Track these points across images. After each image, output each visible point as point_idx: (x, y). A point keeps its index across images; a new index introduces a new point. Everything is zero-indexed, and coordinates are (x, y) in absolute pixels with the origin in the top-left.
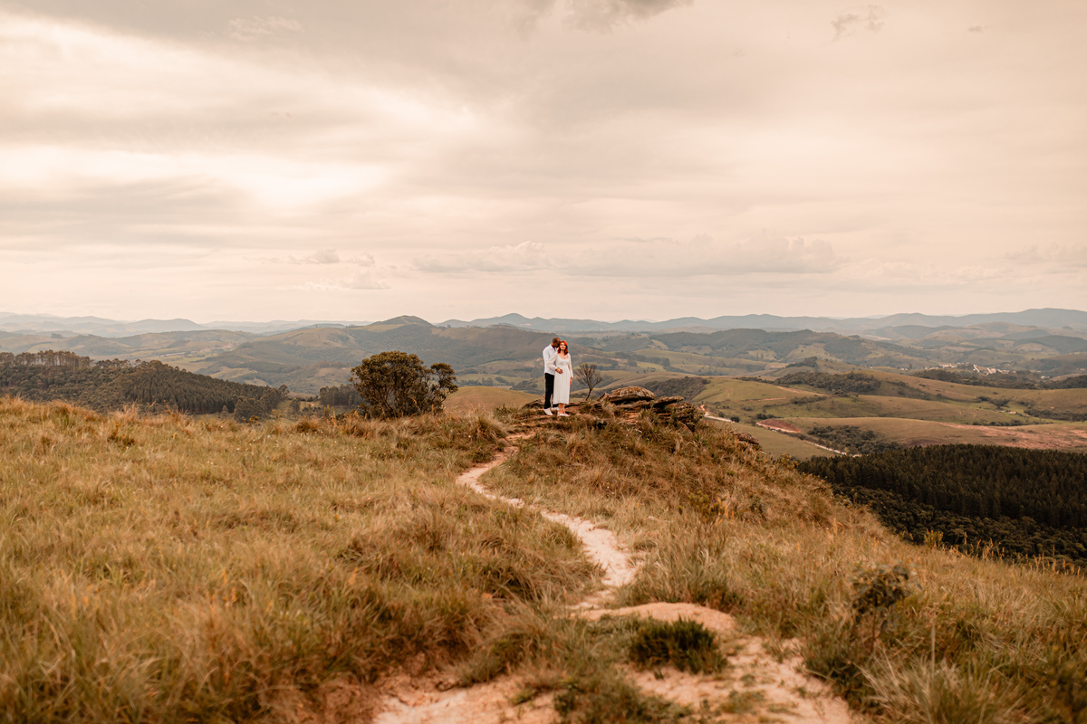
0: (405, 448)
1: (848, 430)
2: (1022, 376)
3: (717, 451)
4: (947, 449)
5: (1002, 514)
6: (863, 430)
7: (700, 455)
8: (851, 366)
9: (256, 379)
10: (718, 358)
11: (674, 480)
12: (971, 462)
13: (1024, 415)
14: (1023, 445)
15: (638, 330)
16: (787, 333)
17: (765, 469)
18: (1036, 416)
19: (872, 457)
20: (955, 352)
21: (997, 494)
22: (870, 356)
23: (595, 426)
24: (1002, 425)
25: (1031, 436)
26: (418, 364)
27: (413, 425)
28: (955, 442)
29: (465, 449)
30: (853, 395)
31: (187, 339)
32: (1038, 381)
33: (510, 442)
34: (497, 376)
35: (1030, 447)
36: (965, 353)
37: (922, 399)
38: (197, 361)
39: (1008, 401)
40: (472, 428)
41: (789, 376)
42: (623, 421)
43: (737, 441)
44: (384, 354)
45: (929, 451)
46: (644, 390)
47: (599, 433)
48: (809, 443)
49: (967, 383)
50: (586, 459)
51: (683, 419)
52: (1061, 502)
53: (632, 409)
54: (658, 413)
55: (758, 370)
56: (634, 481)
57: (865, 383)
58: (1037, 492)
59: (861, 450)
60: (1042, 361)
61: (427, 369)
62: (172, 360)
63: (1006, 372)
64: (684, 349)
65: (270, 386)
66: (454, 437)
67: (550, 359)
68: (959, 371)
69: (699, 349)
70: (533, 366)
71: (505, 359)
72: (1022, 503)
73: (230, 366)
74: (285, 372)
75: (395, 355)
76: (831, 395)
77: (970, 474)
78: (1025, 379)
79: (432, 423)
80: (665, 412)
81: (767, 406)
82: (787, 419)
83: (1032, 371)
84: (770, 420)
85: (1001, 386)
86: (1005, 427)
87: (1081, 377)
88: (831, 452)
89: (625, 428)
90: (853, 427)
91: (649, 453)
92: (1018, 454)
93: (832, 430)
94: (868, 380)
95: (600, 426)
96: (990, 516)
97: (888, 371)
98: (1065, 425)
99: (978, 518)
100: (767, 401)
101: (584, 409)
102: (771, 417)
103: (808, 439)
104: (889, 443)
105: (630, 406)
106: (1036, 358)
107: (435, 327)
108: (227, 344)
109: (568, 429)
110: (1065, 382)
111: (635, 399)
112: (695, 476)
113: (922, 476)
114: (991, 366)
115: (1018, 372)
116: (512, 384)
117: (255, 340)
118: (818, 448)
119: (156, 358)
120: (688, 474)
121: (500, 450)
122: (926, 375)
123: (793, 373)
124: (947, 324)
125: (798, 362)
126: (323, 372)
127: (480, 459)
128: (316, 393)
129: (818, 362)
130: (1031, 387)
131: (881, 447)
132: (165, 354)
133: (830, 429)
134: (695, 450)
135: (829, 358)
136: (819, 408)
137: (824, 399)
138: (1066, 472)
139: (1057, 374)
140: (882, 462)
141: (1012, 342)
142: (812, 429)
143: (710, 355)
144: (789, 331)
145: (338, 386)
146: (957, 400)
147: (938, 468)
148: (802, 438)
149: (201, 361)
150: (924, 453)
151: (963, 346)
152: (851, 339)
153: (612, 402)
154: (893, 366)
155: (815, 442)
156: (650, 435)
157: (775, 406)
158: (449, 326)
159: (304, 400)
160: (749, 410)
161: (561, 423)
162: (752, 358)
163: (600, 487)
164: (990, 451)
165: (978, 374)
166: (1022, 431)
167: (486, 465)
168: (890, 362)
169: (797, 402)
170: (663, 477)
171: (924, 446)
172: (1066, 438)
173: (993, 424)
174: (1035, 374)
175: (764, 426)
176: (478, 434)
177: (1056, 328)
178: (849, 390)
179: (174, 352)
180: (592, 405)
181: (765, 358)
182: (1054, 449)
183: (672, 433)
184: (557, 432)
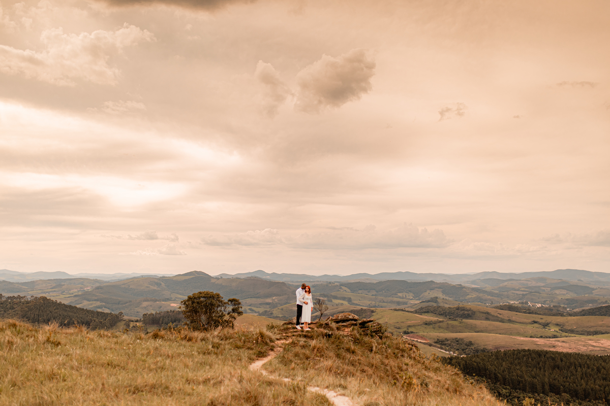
0: (218, 348)
1: (457, 341)
2: (556, 308)
3: (396, 351)
4: (516, 352)
5: (550, 392)
6: (467, 341)
7: (387, 353)
8: (457, 303)
9: (104, 308)
10: (380, 298)
11: (374, 367)
12: (530, 360)
13: (559, 331)
14: (560, 350)
15: (333, 281)
16: (420, 283)
17: (424, 361)
18: (566, 333)
19: (472, 357)
20: (517, 294)
21: (546, 380)
22: (470, 296)
23: (326, 335)
24: (547, 338)
25: (564, 344)
26: (221, 299)
27: (220, 335)
28: (521, 348)
29: (252, 349)
30: (459, 320)
31: (63, 284)
32: (565, 311)
33: (277, 345)
34: (249, 307)
35: (564, 351)
36: (523, 295)
37: (500, 322)
38: (69, 297)
39: (549, 323)
40: (255, 336)
41: (422, 308)
42: (341, 333)
43: (407, 345)
44: (200, 293)
45: (505, 353)
46: (353, 315)
47: (328, 340)
48: (435, 348)
49: (525, 312)
50: (323, 355)
51: (376, 332)
52: (584, 384)
53: (346, 326)
54: (361, 328)
55: (404, 304)
56: (351, 368)
57: (466, 312)
58: (570, 378)
59: (465, 352)
60: (567, 300)
61: (225, 301)
62: (53, 296)
63: (547, 306)
64: (360, 292)
65: (112, 313)
66: (244, 342)
67: (301, 296)
68: (520, 305)
69: (369, 292)
70: (271, 302)
71: (254, 297)
72: (562, 385)
73: (88, 300)
74: (122, 304)
75: (207, 294)
76: (446, 319)
77: (530, 367)
78: (558, 310)
79: (231, 334)
80: (365, 328)
81: (409, 326)
82: (421, 333)
83: (562, 306)
84: (411, 335)
85: (545, 314)
86: (548, 339)
87: (590, 309)
88: (448, 354)
89: (343, 337)
90: (460, 339)
91: (359, 352)
92: (557, 355)
93: (448, 341)
94: (467, 310)
95: (329, 336)
96: (543, 393)
97: (479, 305)
98: (583, 337)
99: (536, 394)
100: (409, 323)
101: (319, 325)
102: (412, 332)
103: (434, 346)
104: (482, 348)
105: (345, 324)
106: (563, 298)
107: (213, 278)
108: (88, 287)
109: (311, 338)
110: (581, 312)
111: (347, 320)
112: (386, 365)
113: (502, 368)
114: (538, 303)
115: (554, 306)
116: (258, 312)
117: (105, 284)
118: (440, 351)
119: (44, 295)
120: (381, 364)
121: (272, 350)
122: (502, 308)
123: (424, 306)
124: (511, 278)
125: (427, 300)
126: (145, 304)
127: (261, 355)
128: (140, 317)
129: (438, 300)
130: (562, 315)
131: (477, 351)
132: (49, 292)
133: (447, 340)
134: (384, 350)
135: (445, 298)
136: (440, 327)
137: (442, 322)
138: (586, 366)
139: (576, 307)
140: (478, 360)
141: (549, 289)
142: (436, 340)
143: (375, 295)
144: (421, 281)
145: (154, 312)
146: (520, 323)
147: (511, 364)
148: (430, 345)
149: (71, 297)
150: (502, 354)
151: (522, 291)
152: (457, 286)
153: (334, 322)
154: (482, 303)
155: (439, 348)
156: (358, 341)
157: (414, 326)
158: (221, 277)
159: (132, 321)
160: (399, 328)
161: (306, 334)
162: (400, 297)
163: (333, 372)
164: (541, 353)
165: (531, 307)
166: (559, 341)
167: (264, 359)
168: (480, 300)
169: (427, 324)
170: (368, 366)
171: (502, 350)
172: (584, 346)
173: (541, 337)
174: (564, 307)
175: (408, 338)
176: (259, 341)
177: (574, 281)
178: (457, 316)
179: (55, 291)
180: (324, 323)
181: (408, 297)
182: (577, 352)
183: (370, 340)
184: (304, 339)
